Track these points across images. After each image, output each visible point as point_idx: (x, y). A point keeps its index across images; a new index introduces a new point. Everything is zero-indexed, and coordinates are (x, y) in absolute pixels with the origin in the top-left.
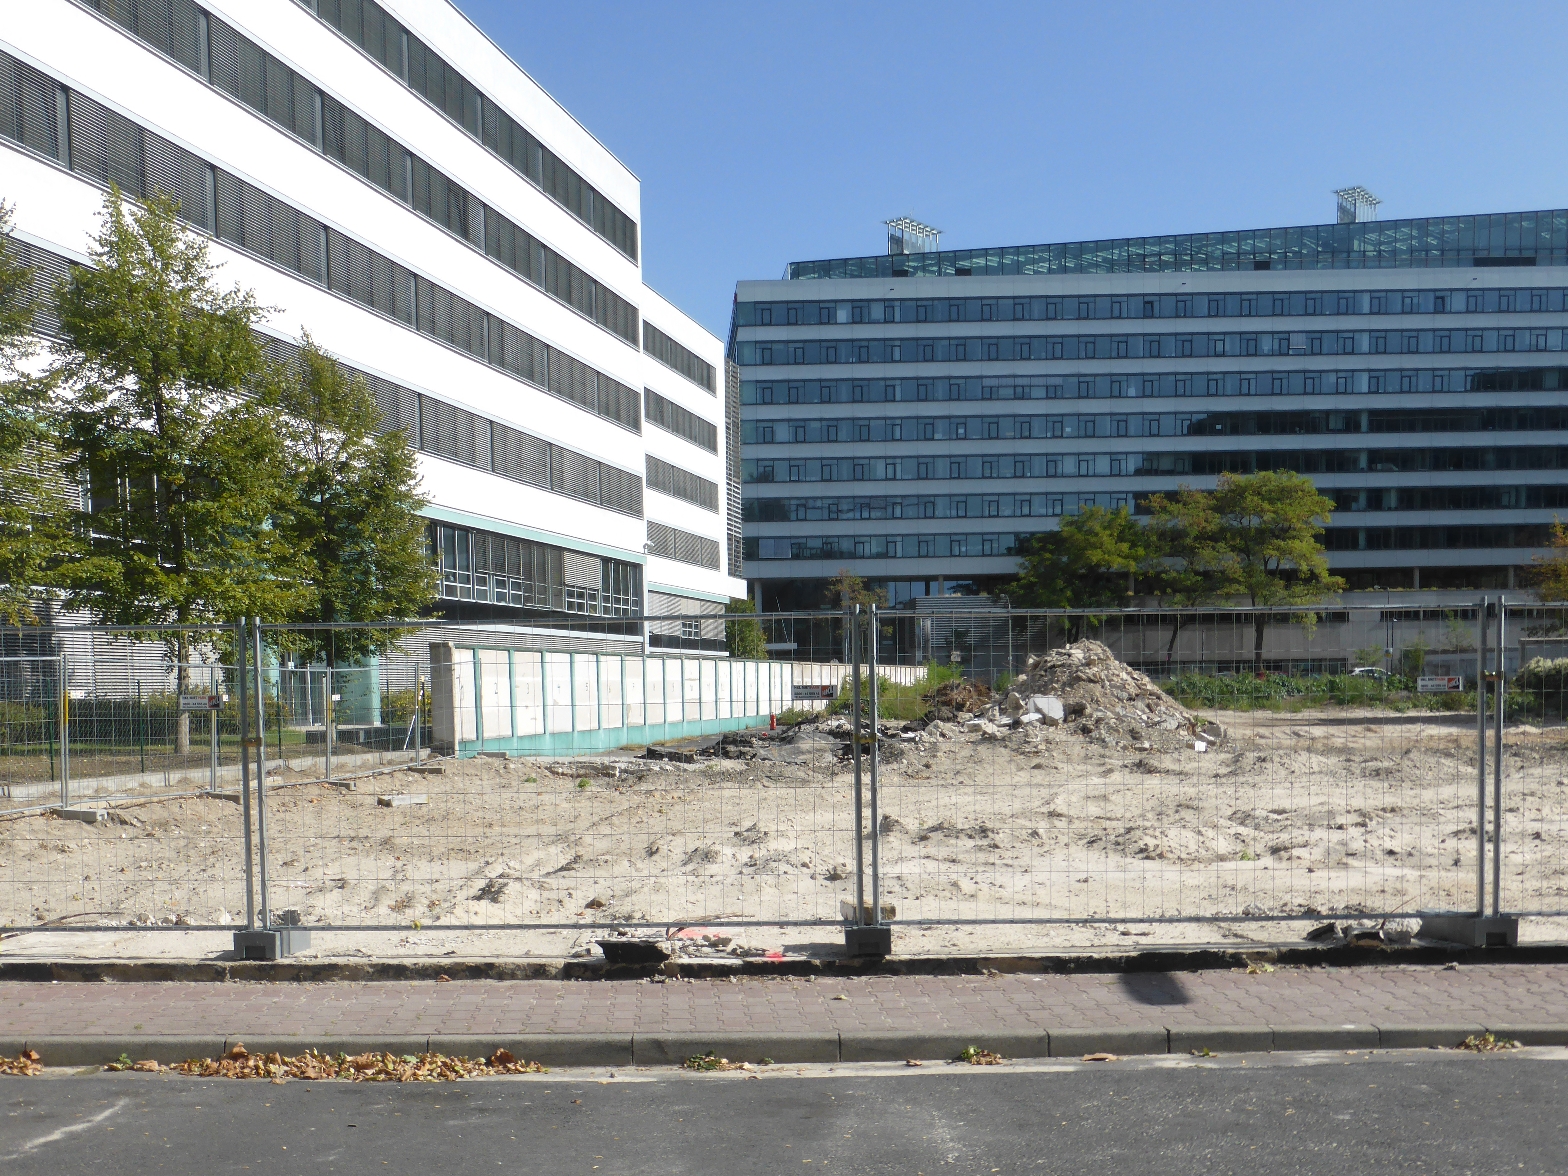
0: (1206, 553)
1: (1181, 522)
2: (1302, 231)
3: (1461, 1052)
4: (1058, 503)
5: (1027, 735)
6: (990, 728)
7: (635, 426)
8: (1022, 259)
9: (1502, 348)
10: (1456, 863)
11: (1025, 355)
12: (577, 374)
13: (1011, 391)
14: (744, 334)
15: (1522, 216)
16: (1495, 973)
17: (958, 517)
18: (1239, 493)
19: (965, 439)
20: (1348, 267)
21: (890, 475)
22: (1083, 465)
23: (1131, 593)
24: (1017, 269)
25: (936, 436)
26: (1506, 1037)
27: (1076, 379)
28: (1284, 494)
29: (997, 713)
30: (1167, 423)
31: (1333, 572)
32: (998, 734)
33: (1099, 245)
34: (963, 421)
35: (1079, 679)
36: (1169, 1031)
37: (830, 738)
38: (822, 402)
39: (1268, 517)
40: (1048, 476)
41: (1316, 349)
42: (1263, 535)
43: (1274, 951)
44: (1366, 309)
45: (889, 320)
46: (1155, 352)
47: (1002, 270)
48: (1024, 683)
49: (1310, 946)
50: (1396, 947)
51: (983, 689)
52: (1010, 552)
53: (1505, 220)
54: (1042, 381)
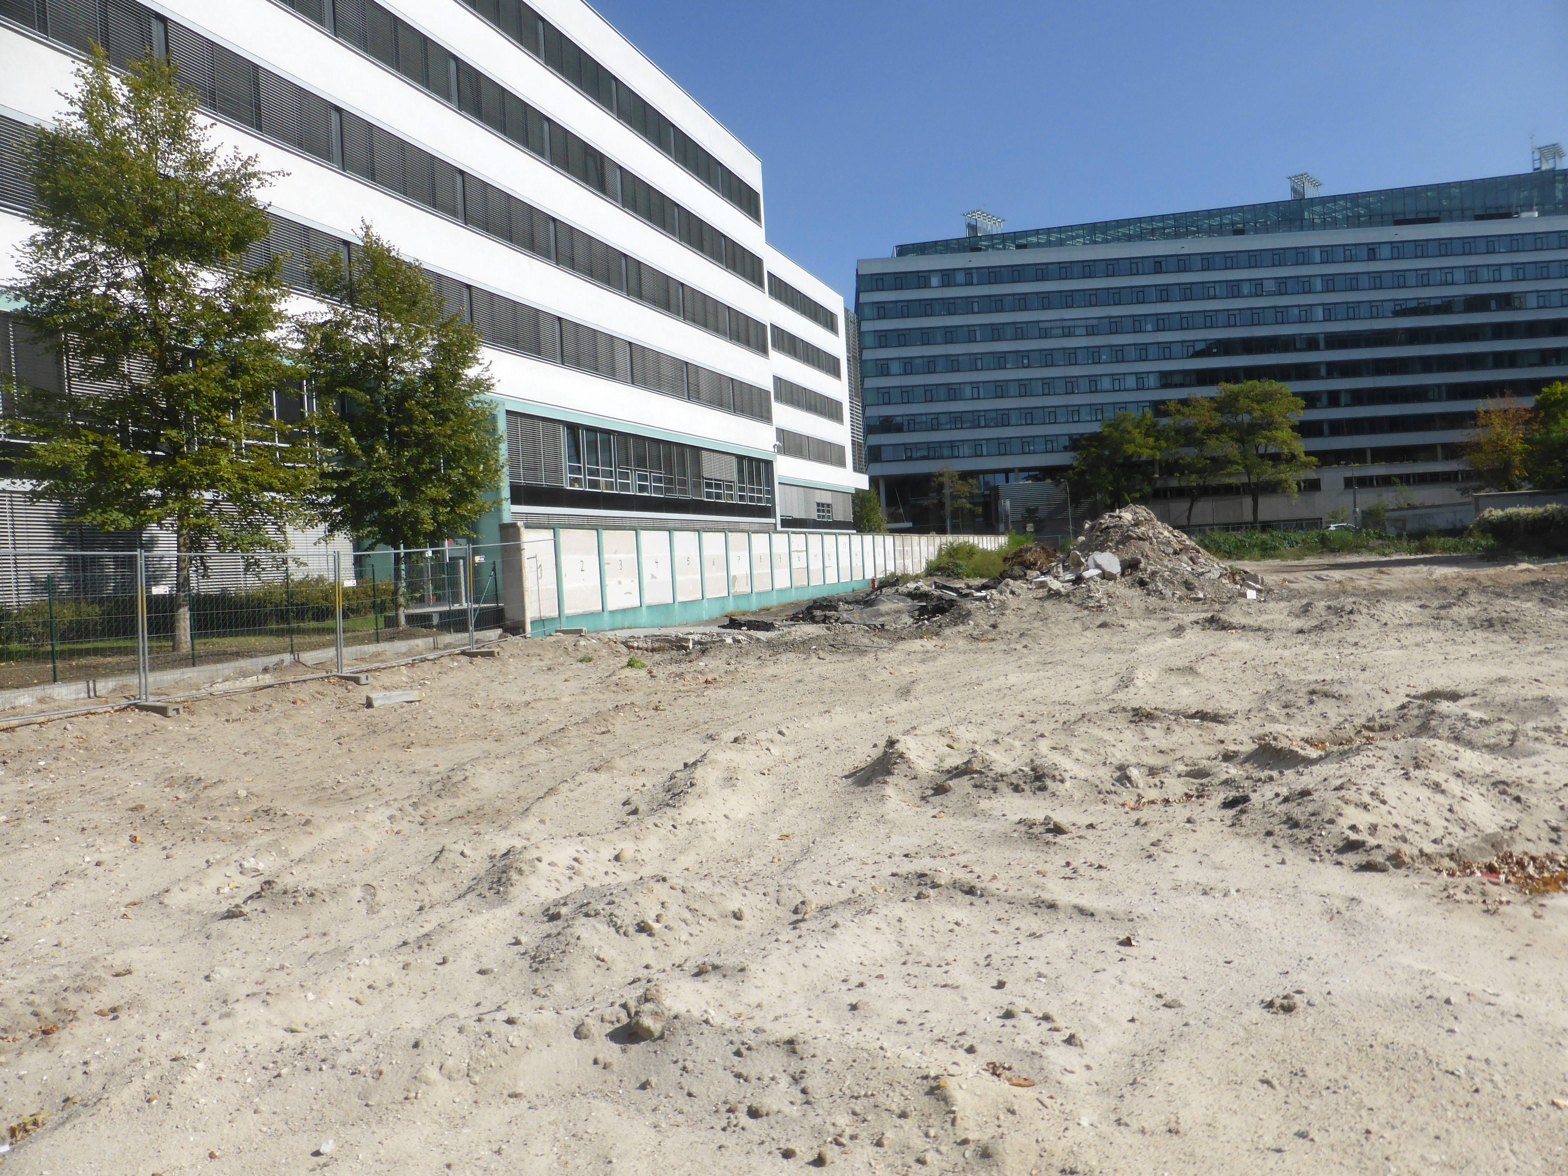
0: (1212, 443)
1: (1192, 421)
2: (1266, 206)
4: (1099, 412)
5: (1089, 591)
6: (1055, 585)
7: (763, 350)
8: (1063, 236)
9: (1420, 283)
11: (1070, 304)
12: (710, 308)
13: (1060, 331)
14: (865, 298)
15: (1427, 188)
17: (1027, 424)
18: (1234, 397)
19: (1029, 367)
20: (1302, 230)
21: (976, 395)
22: (1117, 382)
23: (1157, 476)
24: (1061, 243)
25: (1008, 366)
27: (1107, 320)
28: (1267, 397)
29: (1061, 570)
30: (1176, 350)
31: (1308, 454)
32: (1062, 590)
33: (1119, 223)
34: (1027, 354)
35: (1130, 538)
37: (909, 600)
38: (923, 344)
39: (1257, 414)
40: (1091, 392)
41: (1283, 291)
42: (1253, 429)
44: (1318, 259)
45: (969, 283)
46: (1164, 298)
47: (1049, 244)
48: (1083, 543)
51: (1050, 550)
52: (1066, 449)
53: (1415, 192)
54: (1083, 323)
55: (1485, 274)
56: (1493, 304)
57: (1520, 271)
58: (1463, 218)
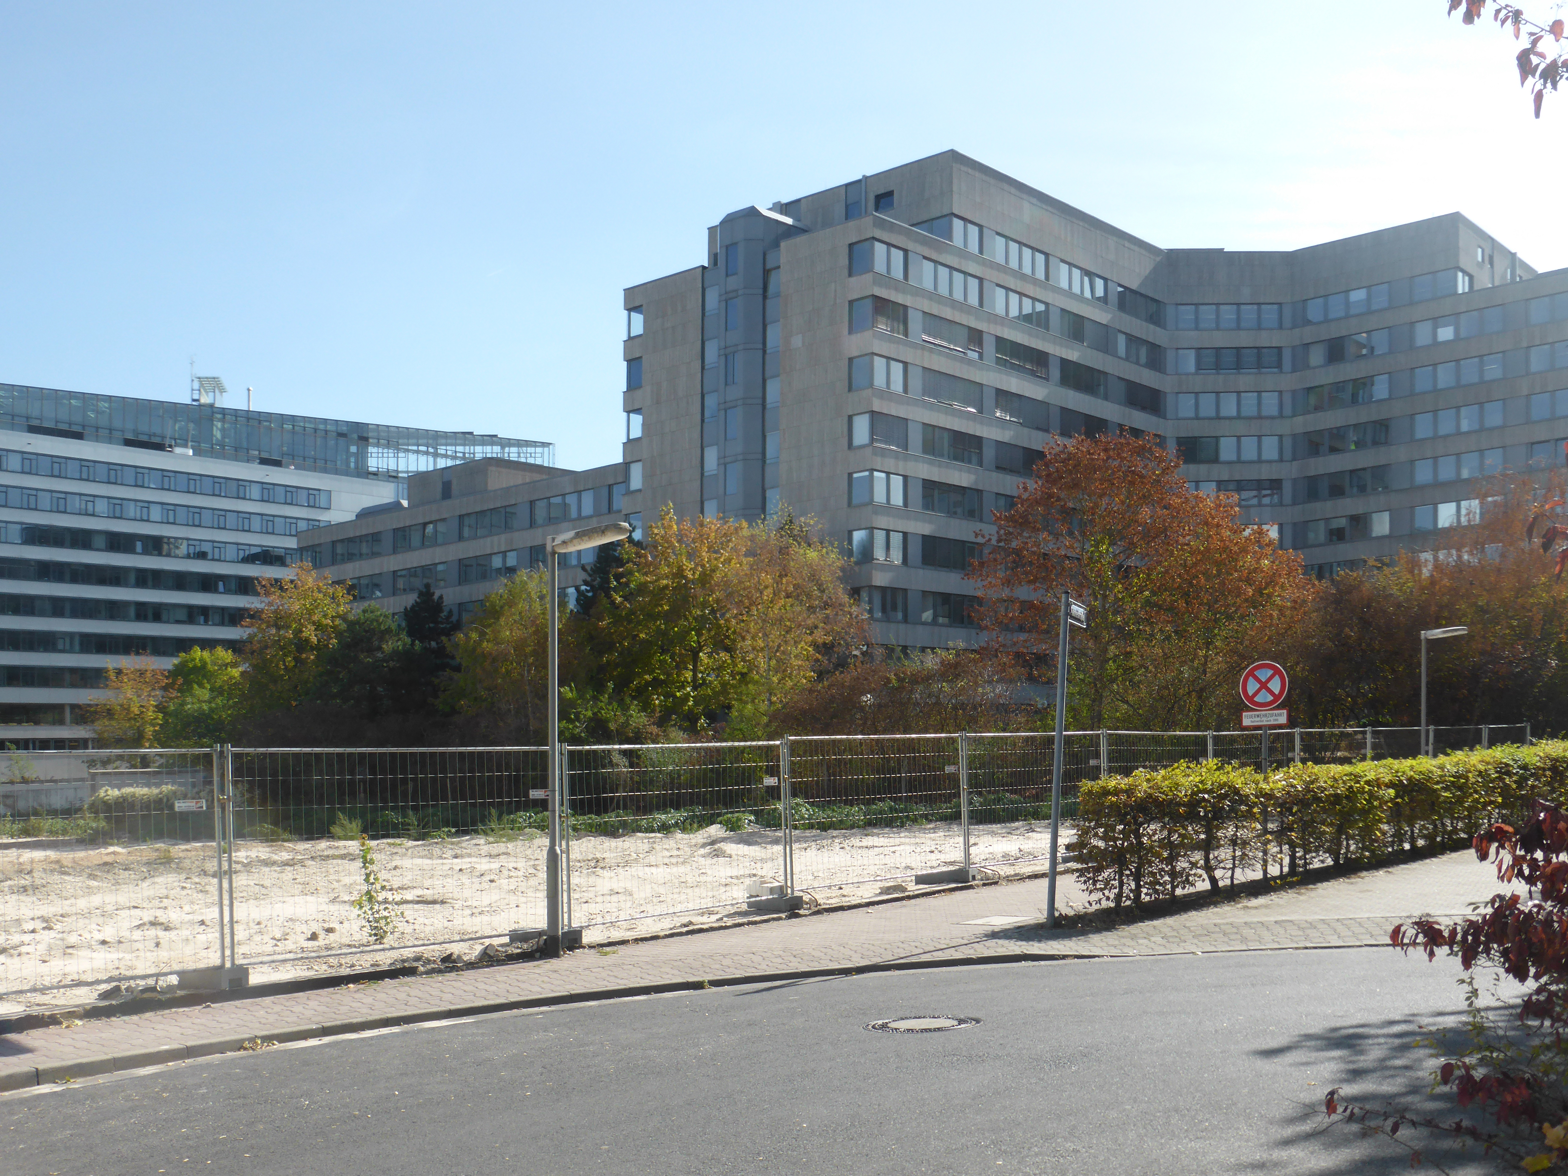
3: (242, 1053)
10: (157, 945)
15: (71, 395)
16: (239, 1005)
26: (268, 1039)
36: (37, 1069)
43: (81, 1009)
49: (106, 1003)
50: (168, 996)
55: (132, 510)
56: (139, 546)
57: (171, 513)
58: (110, 440)
